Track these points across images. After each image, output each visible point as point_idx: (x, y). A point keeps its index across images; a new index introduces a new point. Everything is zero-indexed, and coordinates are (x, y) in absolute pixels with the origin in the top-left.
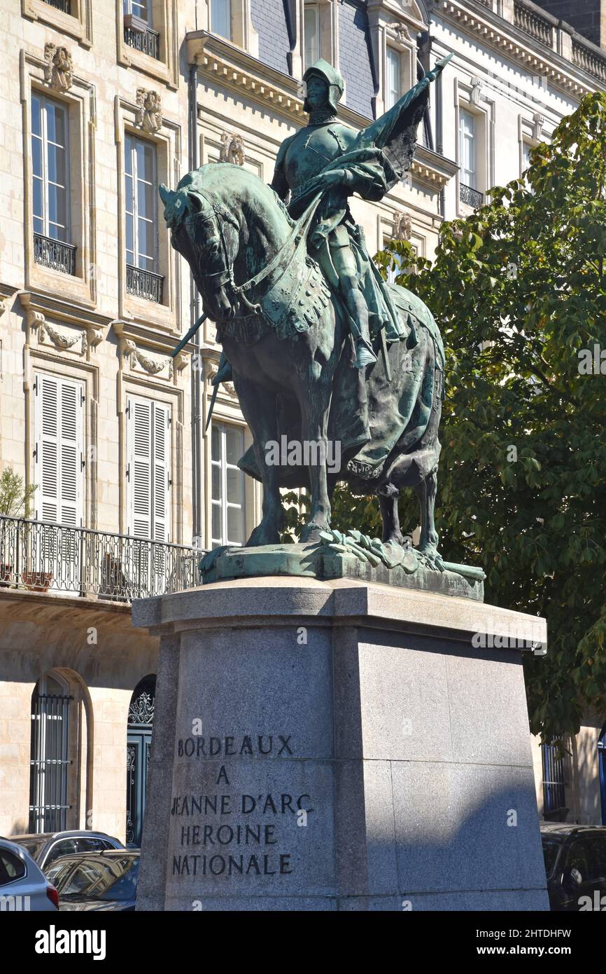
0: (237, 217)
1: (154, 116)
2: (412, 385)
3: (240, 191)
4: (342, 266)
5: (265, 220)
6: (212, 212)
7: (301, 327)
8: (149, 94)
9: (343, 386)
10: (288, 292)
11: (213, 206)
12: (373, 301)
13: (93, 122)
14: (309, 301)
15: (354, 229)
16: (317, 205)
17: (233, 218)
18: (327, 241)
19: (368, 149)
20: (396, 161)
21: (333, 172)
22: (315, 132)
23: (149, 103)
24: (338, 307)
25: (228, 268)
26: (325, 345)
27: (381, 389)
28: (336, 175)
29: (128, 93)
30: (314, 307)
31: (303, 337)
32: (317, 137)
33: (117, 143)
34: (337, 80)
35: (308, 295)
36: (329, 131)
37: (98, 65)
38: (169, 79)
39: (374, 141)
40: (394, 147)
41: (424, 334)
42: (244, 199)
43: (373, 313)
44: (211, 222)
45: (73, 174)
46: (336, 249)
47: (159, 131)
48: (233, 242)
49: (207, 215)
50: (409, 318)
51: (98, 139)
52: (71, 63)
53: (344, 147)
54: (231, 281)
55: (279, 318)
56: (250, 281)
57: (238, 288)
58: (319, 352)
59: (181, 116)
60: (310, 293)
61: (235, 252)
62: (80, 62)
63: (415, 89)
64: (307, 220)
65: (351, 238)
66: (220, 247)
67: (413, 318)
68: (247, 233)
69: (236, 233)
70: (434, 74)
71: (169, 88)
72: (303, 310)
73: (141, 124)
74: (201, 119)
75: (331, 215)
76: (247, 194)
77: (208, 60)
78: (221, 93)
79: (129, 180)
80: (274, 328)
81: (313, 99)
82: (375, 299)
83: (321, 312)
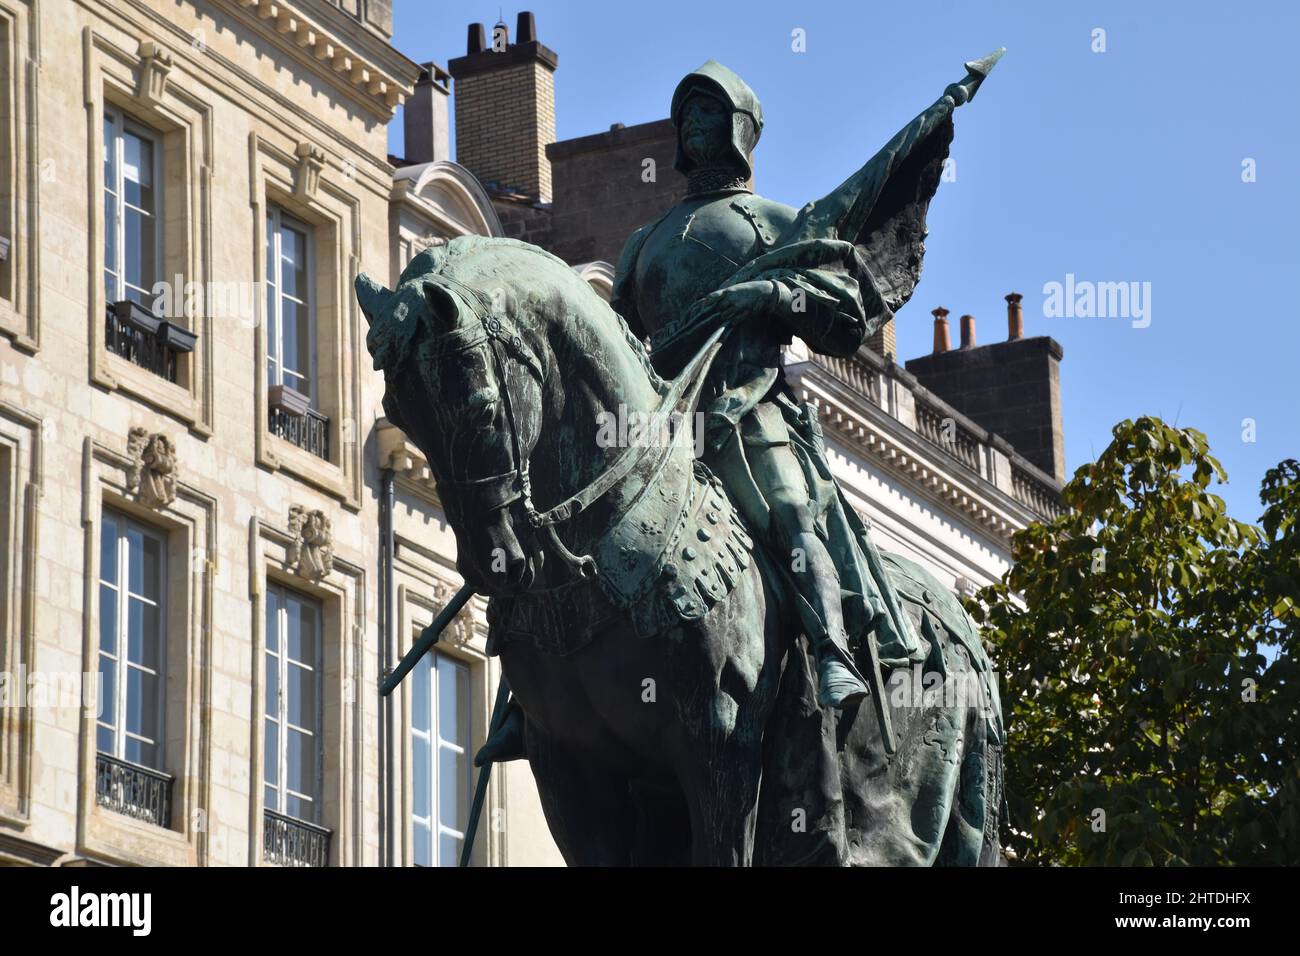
0: (539, 353)
1: (318, 553)
2: (940, 772)
3: (544, 294)
4: (776, 485)
5: (601, 365)
6: (482, 334)
7: (689, 608)
8: (310, 515)
9: (787, 760)
10: (657, 528)
11: (484, 321)
12: (847, 567)
13: (211, 560)
14: (705, 551)
15: (798, 411)
16: (713, 354)
17: (528, 352)
18: (738, 433)
19: (825, 241)
20: (883, 279)
21: (747, 285)
22: (702, 210)
23: (312, 531)
24: (770, 573)
25: (517, 467)
26: (745, 657)
27: (870, 776)
28: (756, 291)
29: (273, 512)
30: (718, 566)
31: (695, 631)
32: (709, 217)
33: (253, 597)
34: (749, 102)
35: (702, 537)
36: (734, 207)
37: (221, 465)
38: (345, 489)
39: (836, 225)
40: (879, 246)
41: (961, 659)
42: (551, 311)
43: (850, 593)
44: (478, 355)
45: (172, 649)
46: (760, 450)
47: (327, 578)
48: (529, 406)
49: (469, 338)
50: (925, 620)
51: (220, 590)
52: (175, 460)
53: (769, 236)
54: (524, 497)
55: (637, 587)
56: (568, 502)
57: (542, 516)
58: (731, 670)
59: (365, 553)
60: (707, 533)
61: (535, 431)
62: (191, 461)
63: (923, 118)
64: (692, 385)
65: (792, 429)
66: (499, 416)
67: (933, 621)
68: (560, 393)
69: (537, 389)
70: (964, 88)
71: (345, 506)
72: (694, 570)
73: (295, 564)
74: (400, 560)
75: (745, 379)
76: (559, 303)
77: (413, 463)
78: (434, 517)
79: (272, 662)
80: (627, 612)
81: (697, 139)
82: (853, 561)
83: (734, 576)
